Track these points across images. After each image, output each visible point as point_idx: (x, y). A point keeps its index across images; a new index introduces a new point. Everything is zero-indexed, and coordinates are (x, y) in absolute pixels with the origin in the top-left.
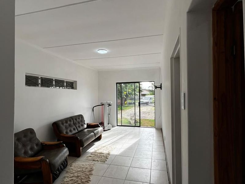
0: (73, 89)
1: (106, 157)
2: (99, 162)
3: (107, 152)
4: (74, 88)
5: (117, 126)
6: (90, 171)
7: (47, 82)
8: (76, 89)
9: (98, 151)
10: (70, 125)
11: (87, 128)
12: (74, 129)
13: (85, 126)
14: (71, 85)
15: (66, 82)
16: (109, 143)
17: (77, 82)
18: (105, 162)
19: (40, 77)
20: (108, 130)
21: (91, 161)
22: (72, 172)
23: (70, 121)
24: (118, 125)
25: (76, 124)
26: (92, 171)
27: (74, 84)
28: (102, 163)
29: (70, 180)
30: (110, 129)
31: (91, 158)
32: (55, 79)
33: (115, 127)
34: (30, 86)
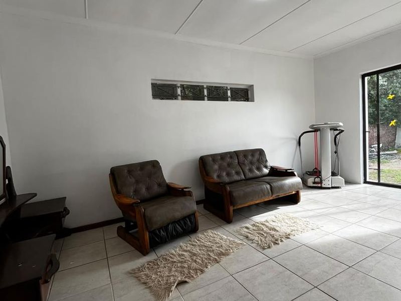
0: (248, 101)
1: (277, 240)
2: (254, 245)
3: (288, 231)
4: (250, 100)
5: (365, 182)
6: (221, 254)
7: (194, 92)
8: (253, 100)
9: (272, 223)
10: (229, 165)
11: (269, 175)
12: (238, 173)
13: (266, 171)
14: (243, 94)
15: (231, 89)
16: (311, 213)
17: (254, 86)
18: (264, 249)
19: (179, 85)
20: (333, 188)
21: (241, 237)
22: (194, 243)
23: (231, 157)
24: (368, 180)
25: (244, 164)
26: (223, 254)
27: (249, 92)
28: (258, 248)
29: (179, 255)
30: (338, 188)
31: (246, 230)
32: (207, 86)
33: (359, 184)
34: (162, 99)
